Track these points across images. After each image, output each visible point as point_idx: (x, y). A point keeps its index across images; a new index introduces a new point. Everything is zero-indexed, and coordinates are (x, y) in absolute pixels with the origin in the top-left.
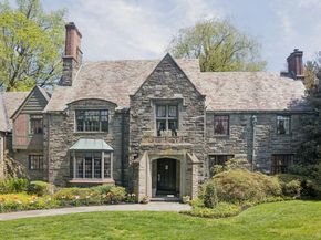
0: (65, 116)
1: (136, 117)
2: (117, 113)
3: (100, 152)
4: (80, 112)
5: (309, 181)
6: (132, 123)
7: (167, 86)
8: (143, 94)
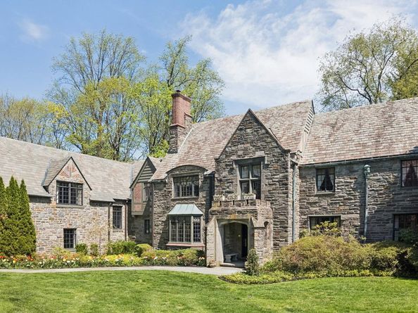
0: (165, 183)
1: (221, 180)
2: (205, 178)
3: (189, 216)
4: (177, 179)
6: (217, 186)
7: (249, 145)
8: (226, 156)
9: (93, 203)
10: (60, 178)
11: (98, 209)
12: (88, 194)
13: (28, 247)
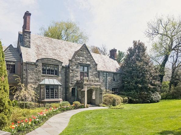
5: (130, 98)
6: (71, 73)
7: (84, 58)
8: (75, 60)
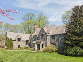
1: (39, 38)
7: (42, 32)
8: (39, 34)
9: (23, 41)
10: (18, 38)
11: (24, 42)
12: (22, 40)
13: (12, 47)
